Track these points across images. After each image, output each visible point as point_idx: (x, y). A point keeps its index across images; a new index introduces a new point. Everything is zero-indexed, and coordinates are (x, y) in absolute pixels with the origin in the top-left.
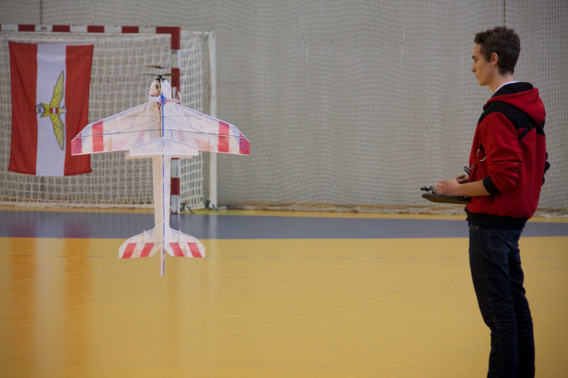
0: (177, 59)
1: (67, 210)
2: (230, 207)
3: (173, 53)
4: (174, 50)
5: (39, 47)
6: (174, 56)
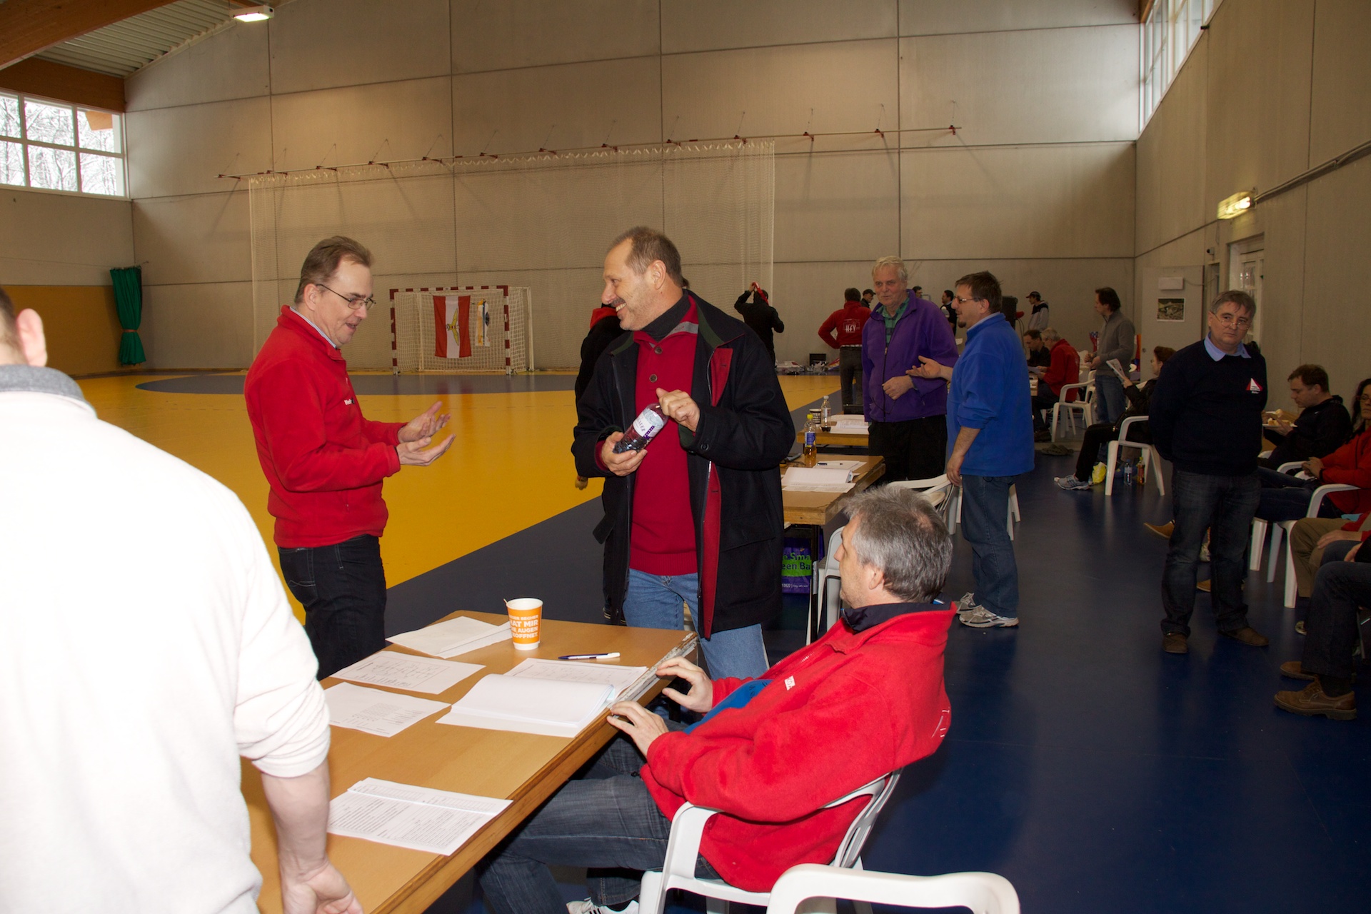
1: (465, 374)
2: (542, 370)
5: (447, 298)
6: (505, 299)
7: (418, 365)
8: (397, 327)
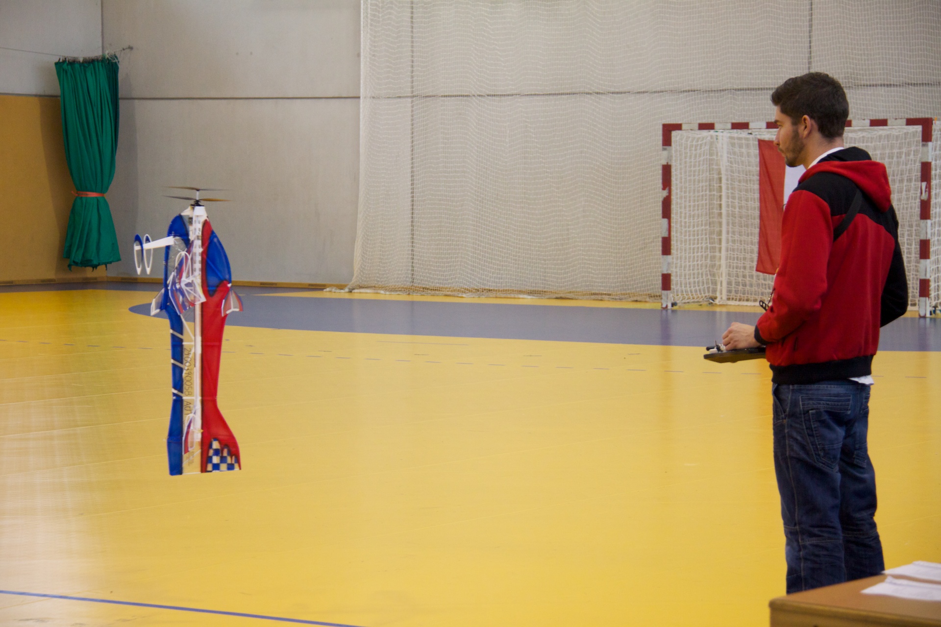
0: (928, 152)
3: (923, 145)
4: (924, 143)
6: (925, 149)
7: (715, 291)
8: (674, 207)
